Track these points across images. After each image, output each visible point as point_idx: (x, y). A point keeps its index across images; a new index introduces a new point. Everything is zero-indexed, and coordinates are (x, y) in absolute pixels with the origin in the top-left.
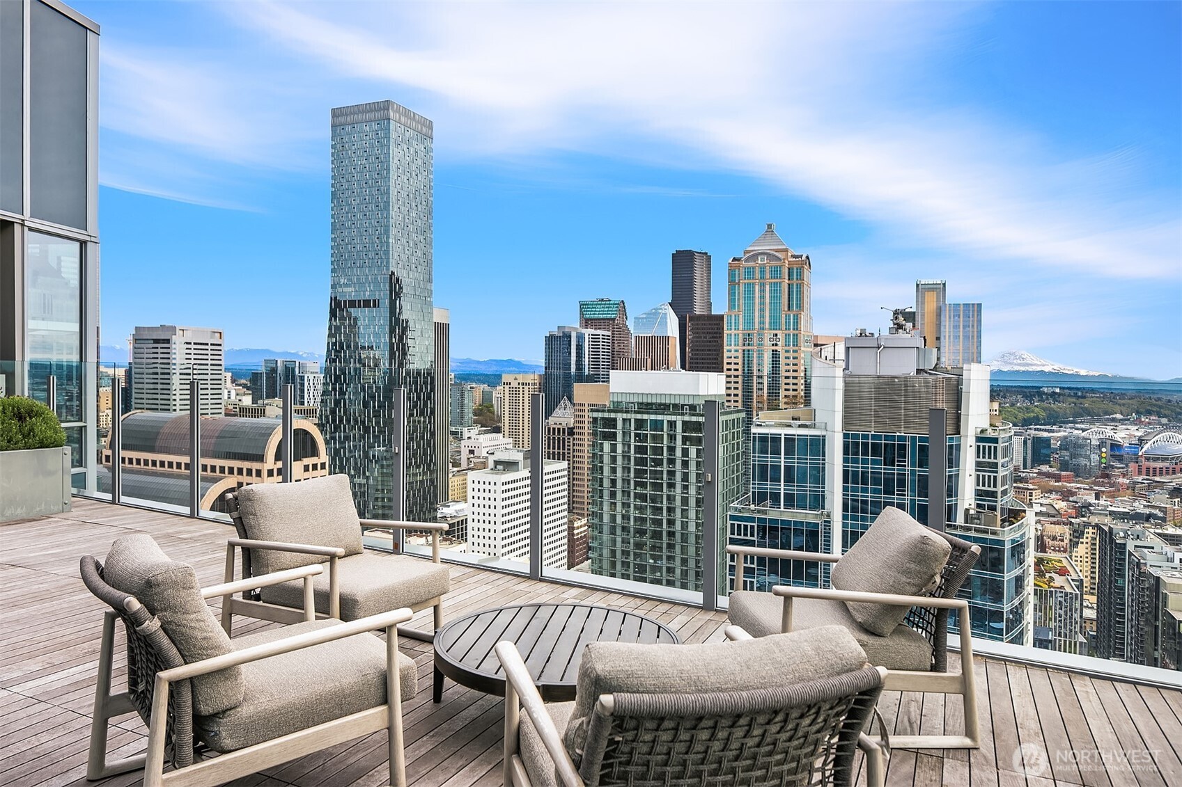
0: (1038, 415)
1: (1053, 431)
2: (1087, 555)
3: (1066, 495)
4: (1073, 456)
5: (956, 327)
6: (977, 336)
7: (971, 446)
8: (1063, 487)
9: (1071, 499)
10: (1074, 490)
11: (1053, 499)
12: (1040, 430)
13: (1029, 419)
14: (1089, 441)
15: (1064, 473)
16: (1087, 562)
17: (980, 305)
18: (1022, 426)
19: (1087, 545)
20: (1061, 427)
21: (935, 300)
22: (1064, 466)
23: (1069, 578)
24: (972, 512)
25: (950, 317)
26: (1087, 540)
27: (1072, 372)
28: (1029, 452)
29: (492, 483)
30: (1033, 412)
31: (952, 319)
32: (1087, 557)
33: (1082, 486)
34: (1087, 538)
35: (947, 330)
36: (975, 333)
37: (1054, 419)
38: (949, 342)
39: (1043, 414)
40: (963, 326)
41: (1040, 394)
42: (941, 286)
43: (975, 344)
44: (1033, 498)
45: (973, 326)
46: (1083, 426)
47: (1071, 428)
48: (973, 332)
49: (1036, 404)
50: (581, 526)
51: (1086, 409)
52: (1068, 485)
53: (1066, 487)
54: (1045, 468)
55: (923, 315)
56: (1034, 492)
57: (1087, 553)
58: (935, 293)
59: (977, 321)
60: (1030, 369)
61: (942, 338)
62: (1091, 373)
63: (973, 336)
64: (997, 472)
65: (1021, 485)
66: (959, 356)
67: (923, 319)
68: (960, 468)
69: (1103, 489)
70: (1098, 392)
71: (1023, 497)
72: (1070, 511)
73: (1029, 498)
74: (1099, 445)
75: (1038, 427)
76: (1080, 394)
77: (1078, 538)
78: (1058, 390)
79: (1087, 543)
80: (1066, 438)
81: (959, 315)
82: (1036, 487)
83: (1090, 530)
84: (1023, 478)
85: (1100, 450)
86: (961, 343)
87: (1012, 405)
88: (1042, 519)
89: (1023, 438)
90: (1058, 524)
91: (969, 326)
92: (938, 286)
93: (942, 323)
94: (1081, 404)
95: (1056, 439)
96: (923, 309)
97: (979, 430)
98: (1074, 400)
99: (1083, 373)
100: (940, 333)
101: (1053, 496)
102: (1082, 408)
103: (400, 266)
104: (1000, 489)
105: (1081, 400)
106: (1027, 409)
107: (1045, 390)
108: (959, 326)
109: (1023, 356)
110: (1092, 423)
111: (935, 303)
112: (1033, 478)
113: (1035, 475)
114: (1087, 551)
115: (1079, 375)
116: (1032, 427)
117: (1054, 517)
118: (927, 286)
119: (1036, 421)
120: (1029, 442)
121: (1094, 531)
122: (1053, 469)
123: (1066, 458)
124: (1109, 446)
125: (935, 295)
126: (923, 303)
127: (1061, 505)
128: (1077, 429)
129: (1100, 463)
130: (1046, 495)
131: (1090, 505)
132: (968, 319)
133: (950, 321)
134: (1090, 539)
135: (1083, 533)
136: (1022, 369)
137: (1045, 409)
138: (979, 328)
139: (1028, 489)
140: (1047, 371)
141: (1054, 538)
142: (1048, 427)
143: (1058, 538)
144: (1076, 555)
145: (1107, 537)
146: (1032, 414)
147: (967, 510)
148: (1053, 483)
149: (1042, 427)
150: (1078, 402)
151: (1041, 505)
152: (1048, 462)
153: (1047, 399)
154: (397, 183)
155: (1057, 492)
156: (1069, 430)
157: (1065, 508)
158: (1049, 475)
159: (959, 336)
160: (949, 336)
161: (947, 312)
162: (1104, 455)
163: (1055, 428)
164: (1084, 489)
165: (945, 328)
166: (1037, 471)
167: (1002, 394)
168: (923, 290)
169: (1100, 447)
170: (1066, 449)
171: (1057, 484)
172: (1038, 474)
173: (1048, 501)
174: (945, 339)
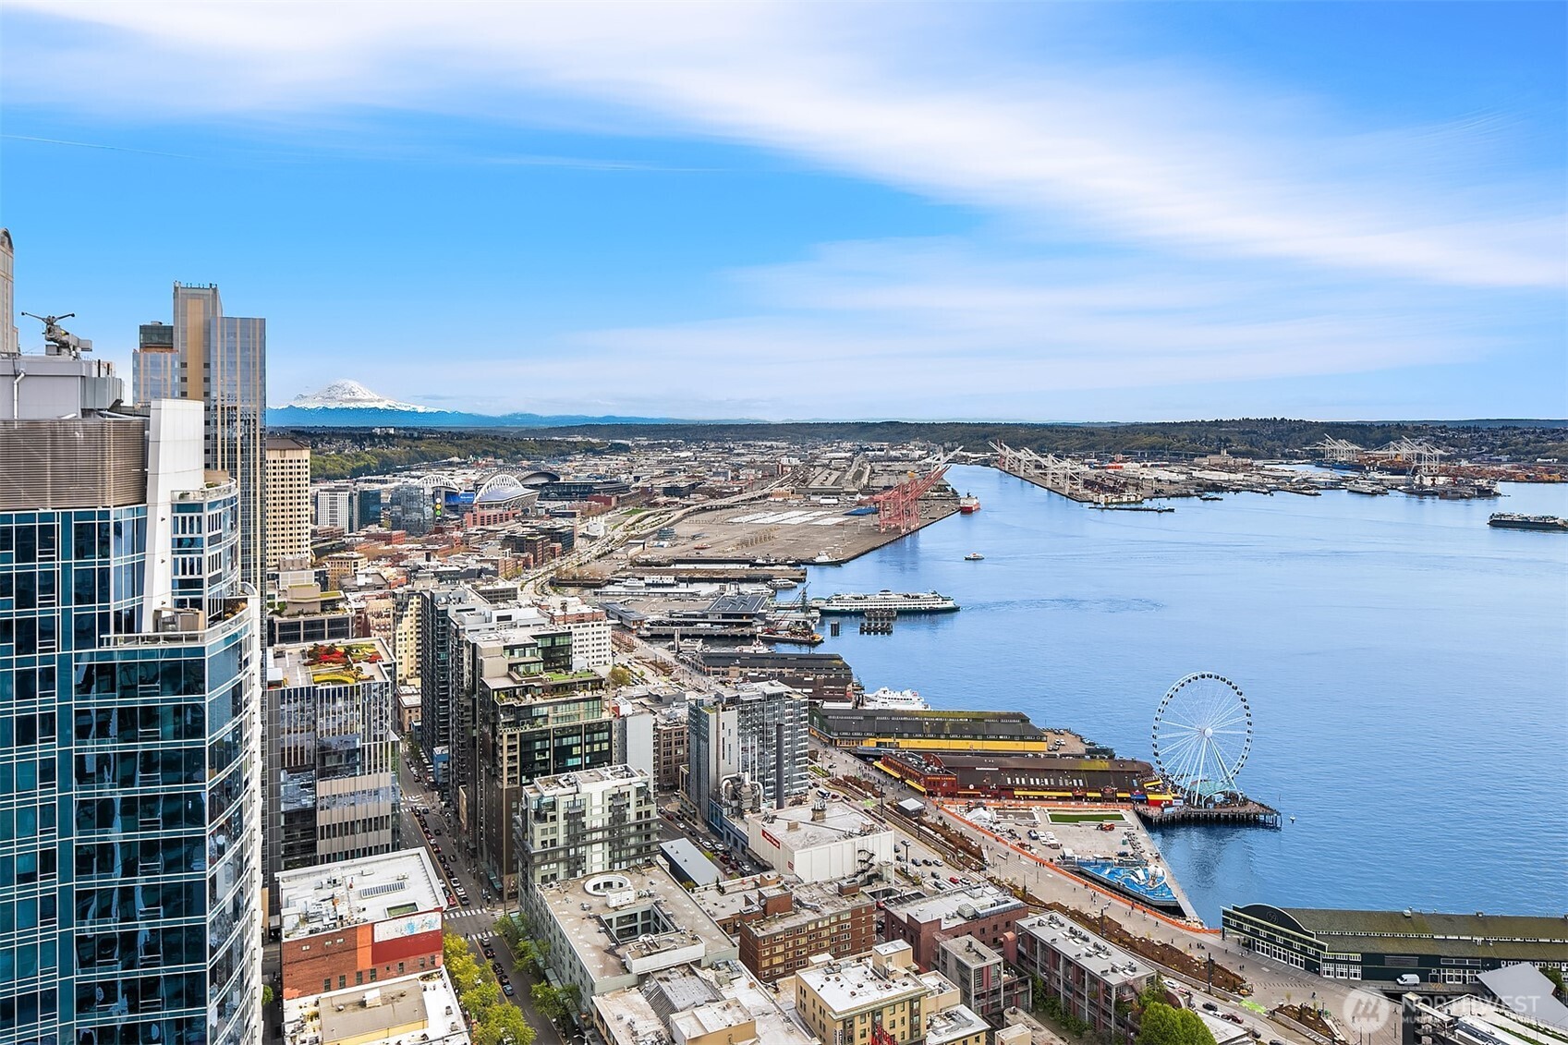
0: (368, 464)
1: (385, 482)
2: (412, 630)
3: (396, 559)
4: (405, 511)
5: (231, 350)
6: (260, 363)
7: (163, 519)
8: (394, 549)
9: (401, 564)
10: (405, 553)
11: (382, 567)
12: (371, 481)
13: (359, 468)
14: (422, 491)
15: (395, 533)
16: (412, 639)
17: (263, 321)
18: (350, 479)
19: (412, 618)
20: (395, 476)
21: (202, 311)
22: (396, 524)
23: (381, 664)
24: (165, 614)
25: (222, 336)
26: (412, 612)
27: (408, 409)
28: (356, 510)
30: (363, 459)
31: (226, 339)
32: (412, 633)
33: (415, 546)
34: (412, 609)
35: (219, 354)
36: (258, 358)
37: (387, 467)
38: (222, 370)
39: (374, 462)
40: (241, 348)
41: (372, 436)
42: (211, 292)
43: (258, 373)
44: (358, 568)
45: (254, 349)
46: (419, 473)
47: (406, 477)
48: (254, 357)
49: (367, 449)
51: (422, 452)
52: (399, 547)
53: (397, 550)
54: (374, 529)
55: (185, 332)
56: (359, 561)
57: (411, 627)
58: (202, 301)
59: (260, 342)
60: (359, 405)
61: (212, 366)
62: (429, 410)
63: (254, 363)
64: (202, 552)
65: (344, 555)
66: (236, 389)
67: (184, 338)
68: (147, 552)
69: (437, 547)
70: (436, 432)
71: (346, 568)
72: (399, 578)
73: (353, 569)
74: (433, 495)
75: (369, 477)
76: (416, 435)
77: (402, 610)
78: (392, 431)
79: (412, 615)
80: (397, 489)
81: (235, 333)
82: (362, 555)
83: (415, 600)
84: (348, 545)
85: (434, 501)
86: (239, 372)
87: (339, 452)
88: (367, 593)
89: (348, 493)
90: (385, 598)
91: (249, 350)
92: (206, 292)
93: (212, 344)
94: (417, 447)
95: (388, 491)
96: (184, 323)
97: (178, 494)
98: (409, 442)
99: (421, 409)
100: (210, 357)
101: (381, 563)
102: (417, 452)
104: (206, 575)
105: (417, 442)
106: (356, 456)
107: (378, 431)
108: (235, 348)
109: (353, 390)
110: (428, 469)
111: (202, 317)
112: (360, 543)
113: (362, 539)
114: (412, 624)
115: (417, 412)
116: (361, 478)
117: (381, 588)
118: (190, 291)
119: (367, 470)
120: (355, 499)
121: (418, 600)
122: (383, 529)
123: (398, 514)
124: (443, 494)
125: (202, 305)
126: (185, 314)
127: (390, 572)
128: (414, 477)
129: (435, 515)
130: (374, 563)
131: (420, 568)
132: (247, 339)
133: (222, 341)
134: (414, 610)
135: (407, 604)
136: (352, 405)
137: (377, 456)
138: (262, 351)
139: (352, 558)
140: (381, 408)
141: (379, 615)
142: (380, 477)
143: (384, 614)
144: (400, 631)
145: (429, 604)
146: (362, 463)
147: (158, 612)
148: (383, 547)
149: (374, 478)
150: (414, 445)
151: (367, 575)
152: (377, 521)
153: (380, 442)
155: (386, 557)
156: (403, 479)
157: (395, 575)
158: (378, 537)
159: (236, 362)
160: (222, 363)
161: (219, 328)
162: (438, 507)
163: (388, 477)
164: (417, 550)
165: (216, 351)
166: (365, 533)
167: (327, 439)
168: (185, 296)
169: (434, 497)
170: (399, 504)
171: (387, 547)
172: (366, 537)
173: (375, 570)
174: (216, 366)
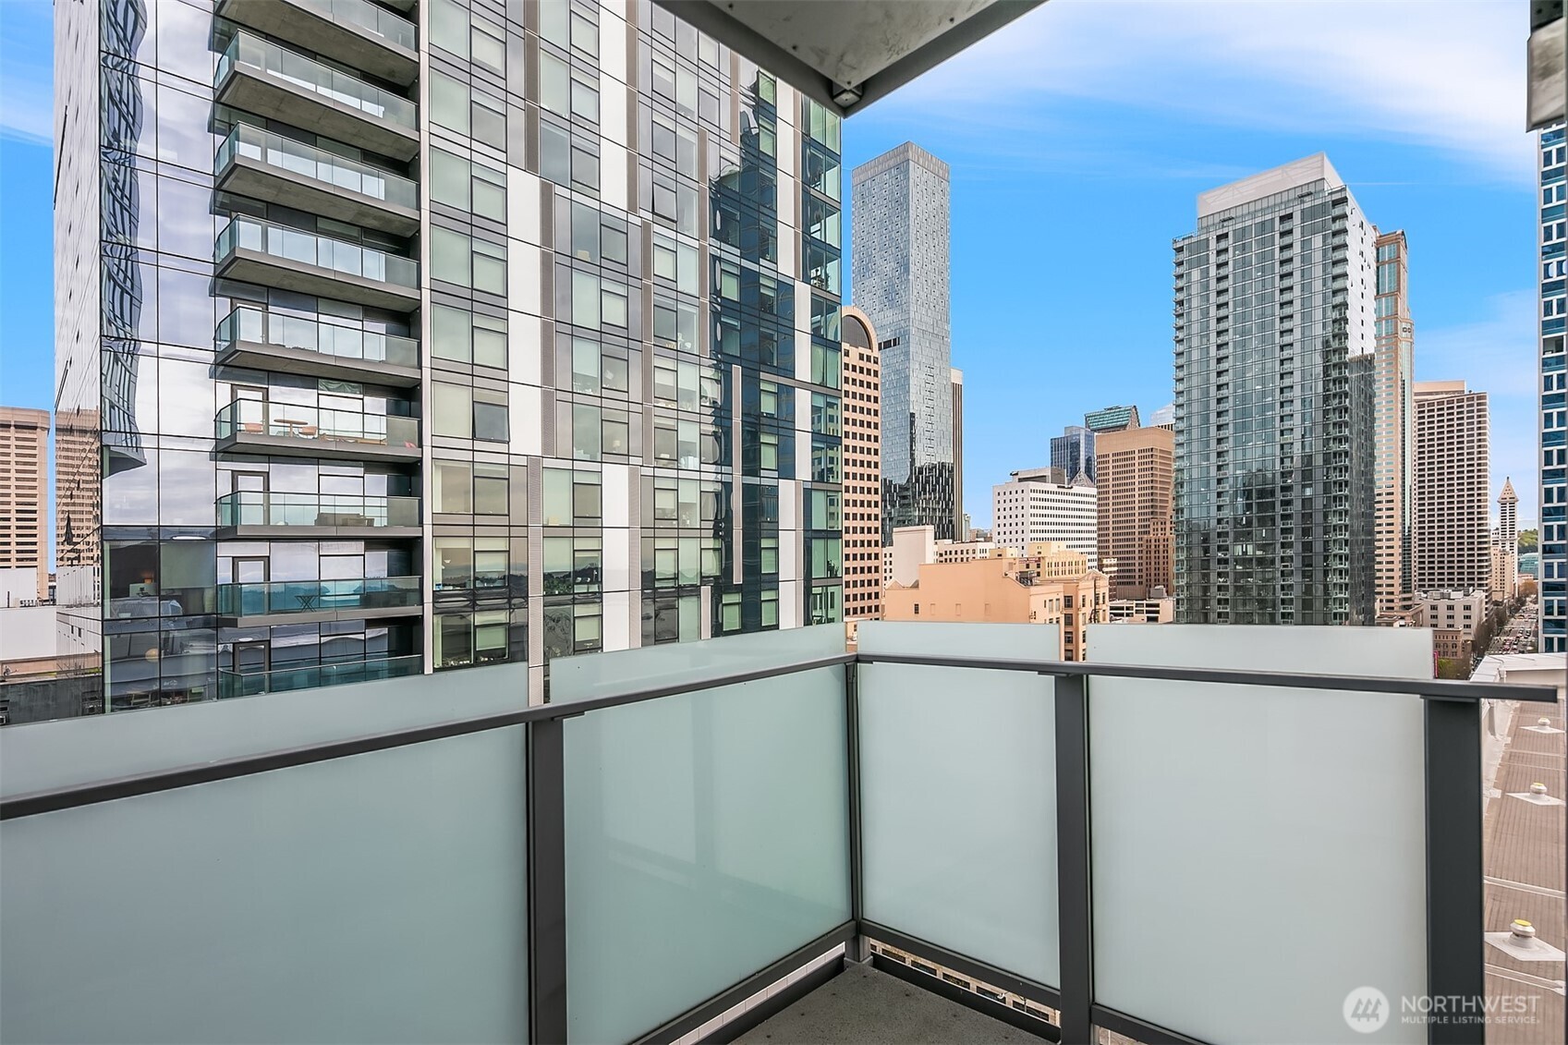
29: (1020, 492)
50: (1111, 566)
103: (919, 303)
154: (916, 222)
